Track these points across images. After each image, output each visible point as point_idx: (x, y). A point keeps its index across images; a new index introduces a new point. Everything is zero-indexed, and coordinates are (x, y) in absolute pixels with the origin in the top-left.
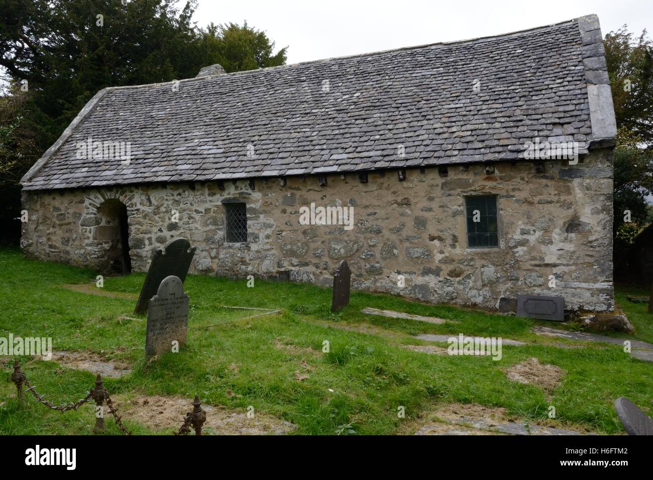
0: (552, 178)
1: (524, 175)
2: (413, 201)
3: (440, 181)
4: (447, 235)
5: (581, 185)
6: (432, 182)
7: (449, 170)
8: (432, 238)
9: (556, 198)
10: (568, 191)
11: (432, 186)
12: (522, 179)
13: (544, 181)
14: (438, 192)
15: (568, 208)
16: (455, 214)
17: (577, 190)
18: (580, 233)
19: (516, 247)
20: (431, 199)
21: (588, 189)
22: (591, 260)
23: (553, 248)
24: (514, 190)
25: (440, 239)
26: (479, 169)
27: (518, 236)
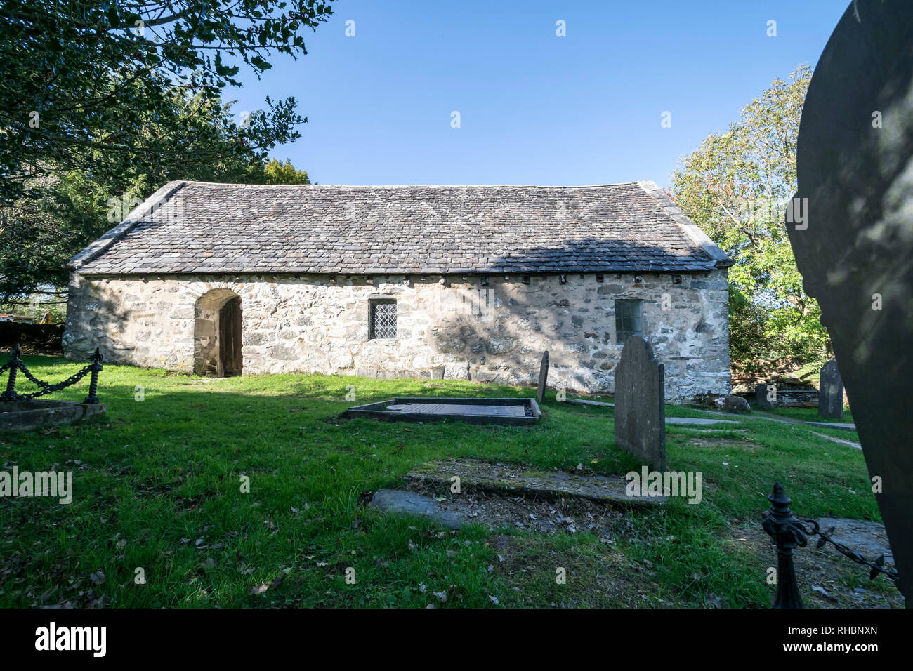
0: (685, 288)
1: (664, 284)
2: (571, 301)
3: (597, 285)
4: (601, 333)
5: (707, 295)
6: (590, 286)
7: (605, 276)
8: (587, 336)
9: (688, 304)
10: (697, 299)
11: (590, 290)
12: (663, 288)
13: (679, 290)
14: (594, 295)
15: (698, 312)
16: (608, 315)
17: (704, 298)
18: (706, 332)
19: (657, 343)
20: (587, 301)
21: (712, 298)
22: (715, 354)
23: (687, 344)
24: (656, 296)
25: (595, 336)
26: (630, 277)
27: (659, 335)
